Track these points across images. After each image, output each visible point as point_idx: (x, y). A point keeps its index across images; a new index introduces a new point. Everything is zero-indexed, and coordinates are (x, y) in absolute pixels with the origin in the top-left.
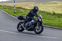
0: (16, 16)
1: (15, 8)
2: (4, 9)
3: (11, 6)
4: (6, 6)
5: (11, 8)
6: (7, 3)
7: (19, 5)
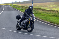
2: (22, 10)
7: (37, 6)
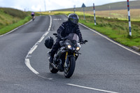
0: (132, 48)
1: (130, 25)
2: (99, 28)
3: (119, 19)
4: (103, 18)
5: (120, 25)
6: (108, 9)
